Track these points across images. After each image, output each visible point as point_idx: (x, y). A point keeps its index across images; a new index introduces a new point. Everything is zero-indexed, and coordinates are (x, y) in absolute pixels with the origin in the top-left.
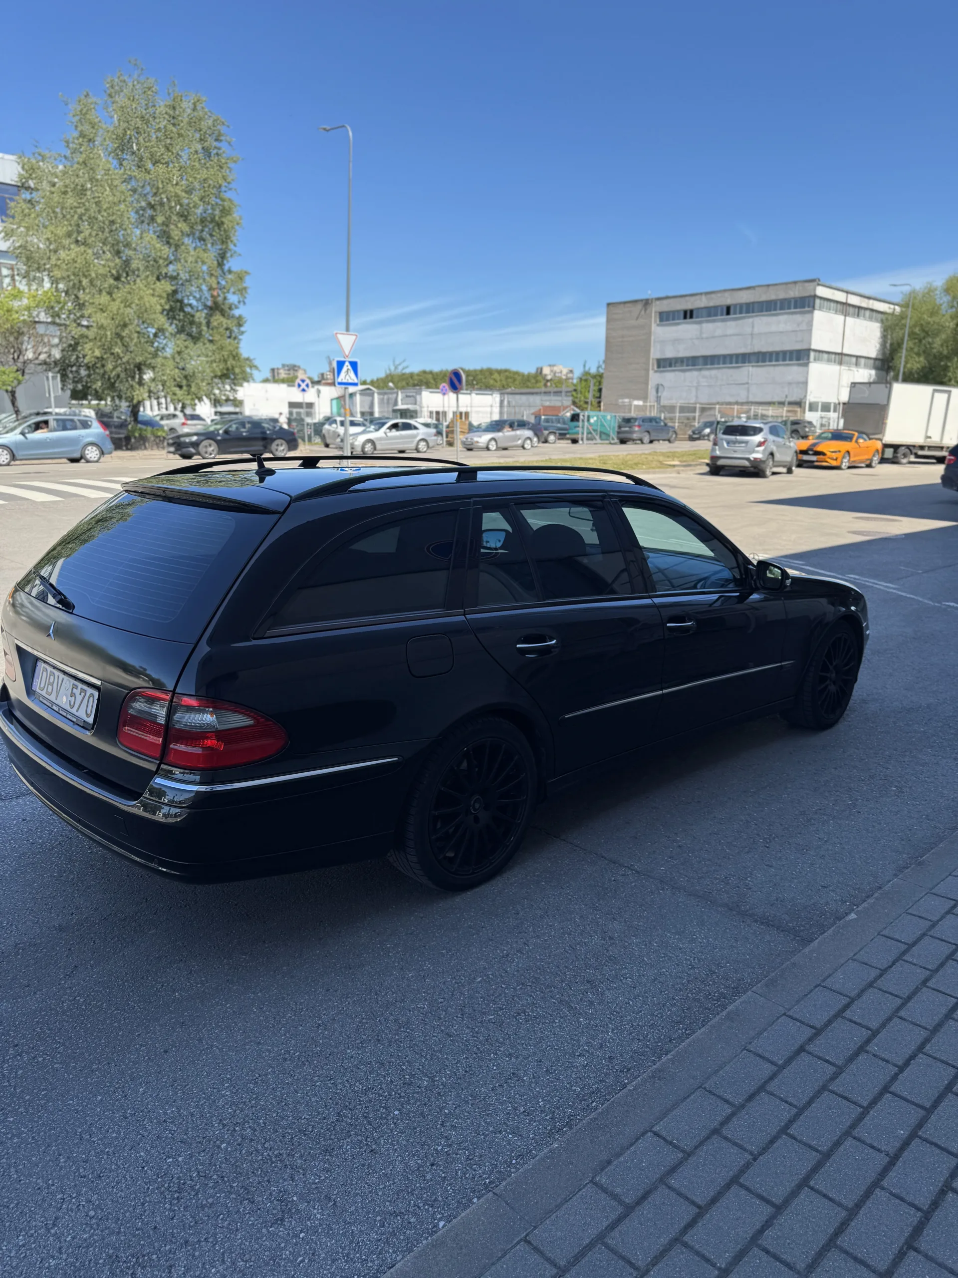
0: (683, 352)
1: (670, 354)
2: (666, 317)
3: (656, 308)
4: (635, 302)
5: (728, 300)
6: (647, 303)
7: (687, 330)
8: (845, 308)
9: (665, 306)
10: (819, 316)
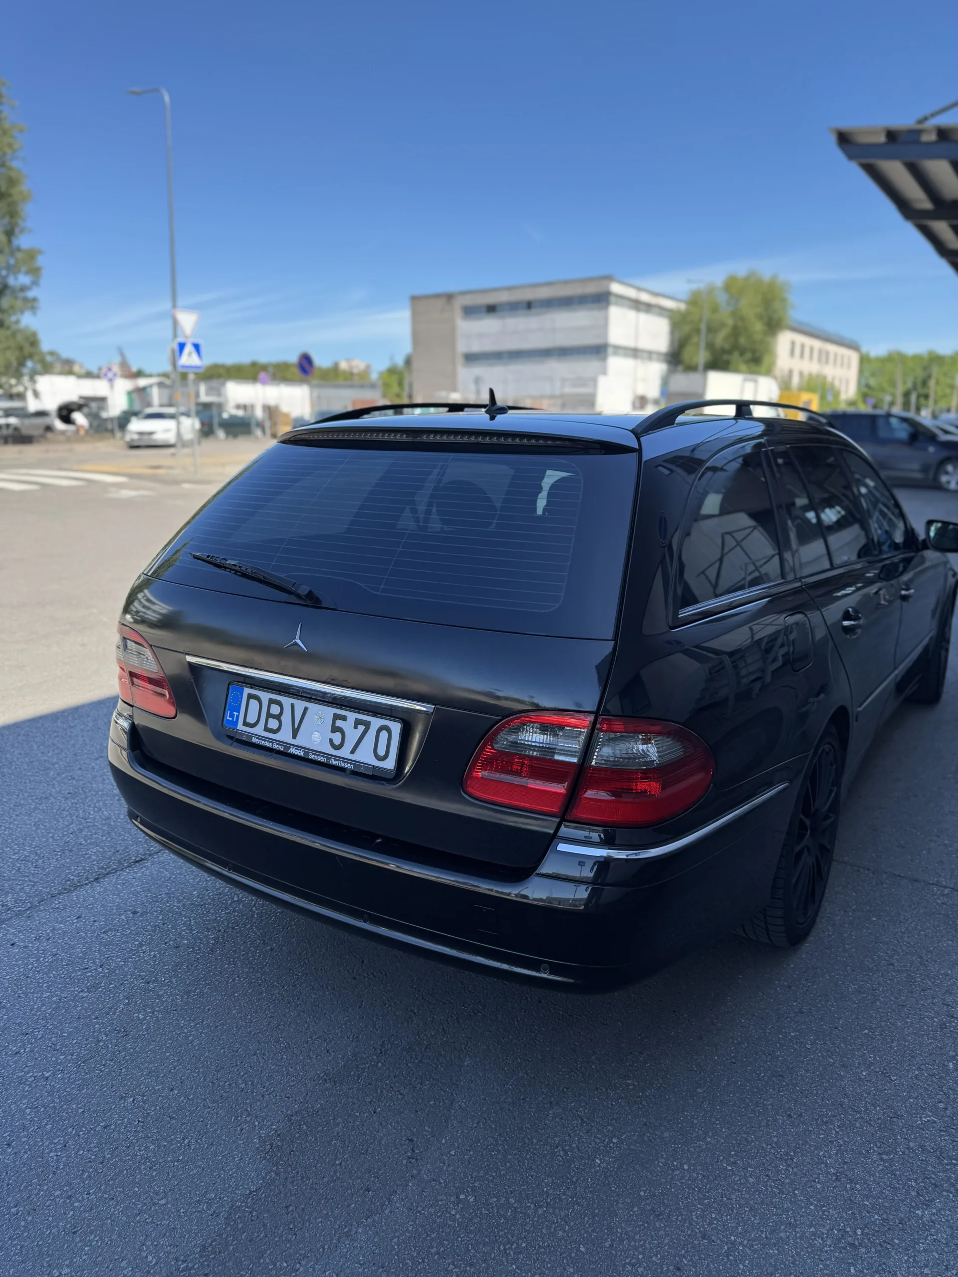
0: (488, 346)
1: (476, 347)
2: (470, 312)
3: (460, 302)
4: (437, 296)
5: (528, 295)
6: (449, 297)
7: (490, 324)
8: (637, 305)
9: (468, 301)
10: (615, 312)
